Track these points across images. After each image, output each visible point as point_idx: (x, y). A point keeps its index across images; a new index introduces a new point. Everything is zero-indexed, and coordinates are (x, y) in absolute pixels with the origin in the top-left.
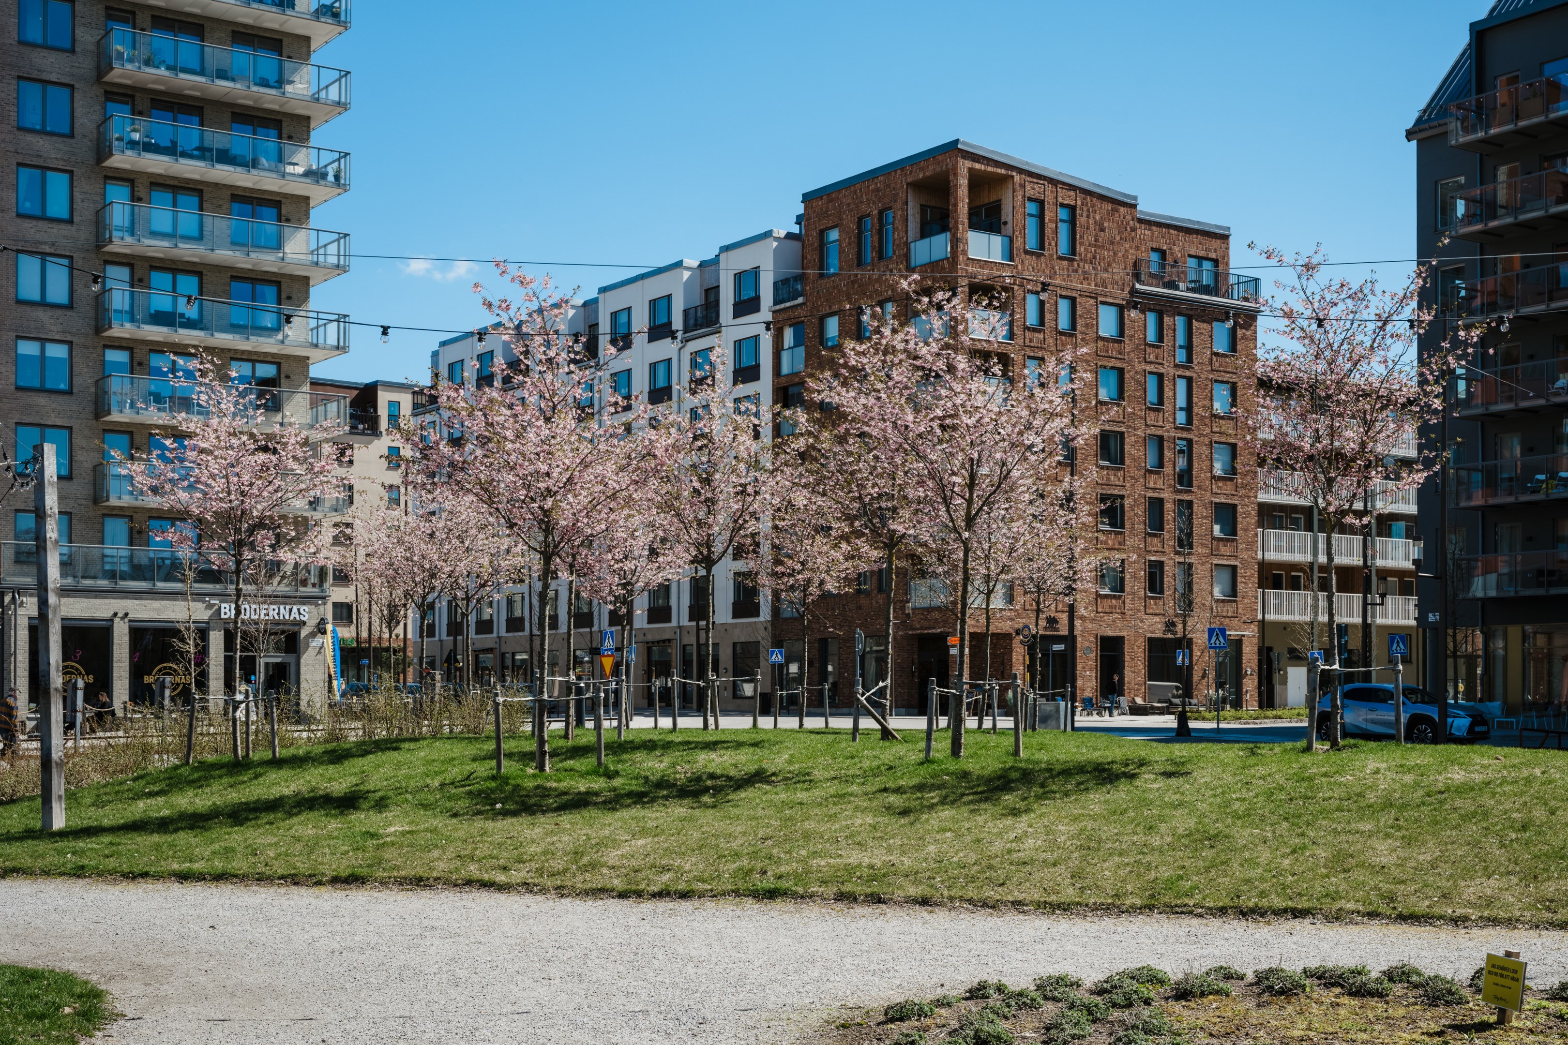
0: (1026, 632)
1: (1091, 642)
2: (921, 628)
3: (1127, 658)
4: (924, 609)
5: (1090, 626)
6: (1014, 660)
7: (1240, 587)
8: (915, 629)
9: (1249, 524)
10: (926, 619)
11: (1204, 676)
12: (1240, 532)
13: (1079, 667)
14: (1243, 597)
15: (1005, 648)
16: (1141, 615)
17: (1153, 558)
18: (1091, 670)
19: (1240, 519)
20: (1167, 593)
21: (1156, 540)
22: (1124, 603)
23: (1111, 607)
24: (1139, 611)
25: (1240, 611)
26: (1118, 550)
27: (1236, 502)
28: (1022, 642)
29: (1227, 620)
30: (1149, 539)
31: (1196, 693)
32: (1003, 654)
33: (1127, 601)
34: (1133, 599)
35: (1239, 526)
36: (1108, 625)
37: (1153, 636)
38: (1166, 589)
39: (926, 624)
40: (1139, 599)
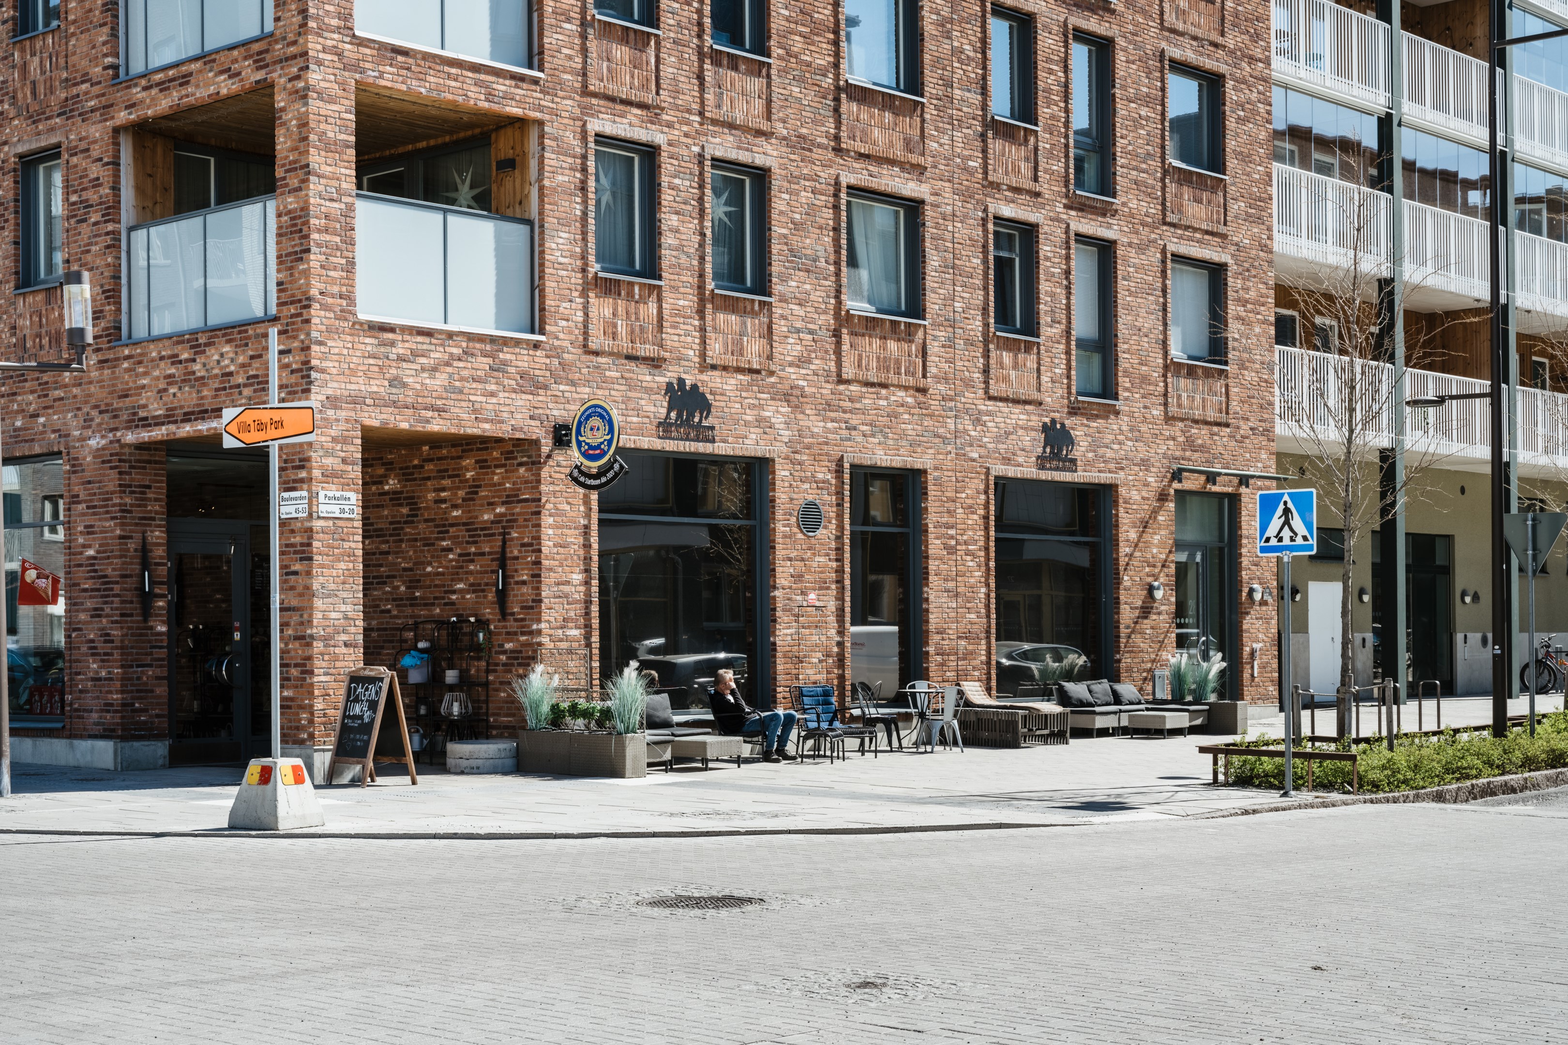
0: (595, 436)
1: (821, 485)
2: (169, 418)
3: (935, 546)
4: (177, 338)
5: (818, 426)
6: (547, 546)
7: (1234, 330)
8: (146, 423)
9: (1253, 141)
10: (189, 378)
11: (1146, 611)
12: (1232, 163)
13: (783, 574)
14: (1242, 367)
15: (511, 499)
16: (974, 397)
17: (1007, 211)
18: (822, 586)
19: (1231, 123)
20: (1049, 331)
21: (1015, 153)
22: (924, 353)
23: (884, 364)
24: (968, 384)
25: (1234, 405)
26: (902, 165)
27: (1223, 69)
28: (578, 477)
29: (1205, 431)
30: (996, 145)
31: (1126, 661)
32: (505, 524)
33: (934, 348)
34: (950, 345)
35: (1231, 144)
36: (876, 429)
37: (1011, 472)
38: (1044, 319)
39: (187, 397)
40: (969, 342)
